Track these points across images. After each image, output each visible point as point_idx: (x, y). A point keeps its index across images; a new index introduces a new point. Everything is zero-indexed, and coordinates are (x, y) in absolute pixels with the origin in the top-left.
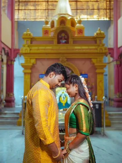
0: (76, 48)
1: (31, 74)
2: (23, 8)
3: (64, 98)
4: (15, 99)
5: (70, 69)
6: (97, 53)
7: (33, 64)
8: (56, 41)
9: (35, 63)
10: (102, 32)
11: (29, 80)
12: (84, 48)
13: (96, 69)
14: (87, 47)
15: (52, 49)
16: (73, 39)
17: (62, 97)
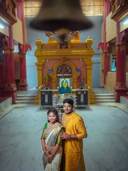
0: (73, 51)
1: (42, 70)
2: (30, 6)
3: (65, 83)
4: (28, 84)
5: (69, 66)
6: (87, 55)
7: (44, 63)
8: (59, 46)
9: (45, 62)
10: (91, 39)
11: (41, 74)
12: (79, 52)
13: (87, 66)
14: (80, 51)
15: (56, 53)
16: (71, 44)
17: (64, 82)
